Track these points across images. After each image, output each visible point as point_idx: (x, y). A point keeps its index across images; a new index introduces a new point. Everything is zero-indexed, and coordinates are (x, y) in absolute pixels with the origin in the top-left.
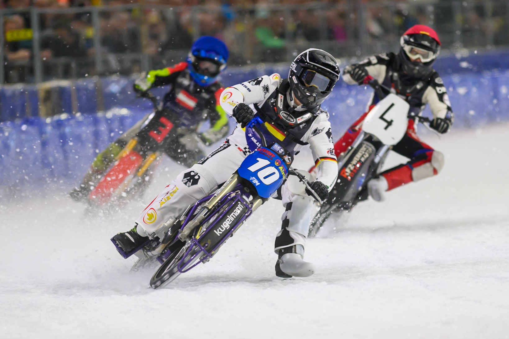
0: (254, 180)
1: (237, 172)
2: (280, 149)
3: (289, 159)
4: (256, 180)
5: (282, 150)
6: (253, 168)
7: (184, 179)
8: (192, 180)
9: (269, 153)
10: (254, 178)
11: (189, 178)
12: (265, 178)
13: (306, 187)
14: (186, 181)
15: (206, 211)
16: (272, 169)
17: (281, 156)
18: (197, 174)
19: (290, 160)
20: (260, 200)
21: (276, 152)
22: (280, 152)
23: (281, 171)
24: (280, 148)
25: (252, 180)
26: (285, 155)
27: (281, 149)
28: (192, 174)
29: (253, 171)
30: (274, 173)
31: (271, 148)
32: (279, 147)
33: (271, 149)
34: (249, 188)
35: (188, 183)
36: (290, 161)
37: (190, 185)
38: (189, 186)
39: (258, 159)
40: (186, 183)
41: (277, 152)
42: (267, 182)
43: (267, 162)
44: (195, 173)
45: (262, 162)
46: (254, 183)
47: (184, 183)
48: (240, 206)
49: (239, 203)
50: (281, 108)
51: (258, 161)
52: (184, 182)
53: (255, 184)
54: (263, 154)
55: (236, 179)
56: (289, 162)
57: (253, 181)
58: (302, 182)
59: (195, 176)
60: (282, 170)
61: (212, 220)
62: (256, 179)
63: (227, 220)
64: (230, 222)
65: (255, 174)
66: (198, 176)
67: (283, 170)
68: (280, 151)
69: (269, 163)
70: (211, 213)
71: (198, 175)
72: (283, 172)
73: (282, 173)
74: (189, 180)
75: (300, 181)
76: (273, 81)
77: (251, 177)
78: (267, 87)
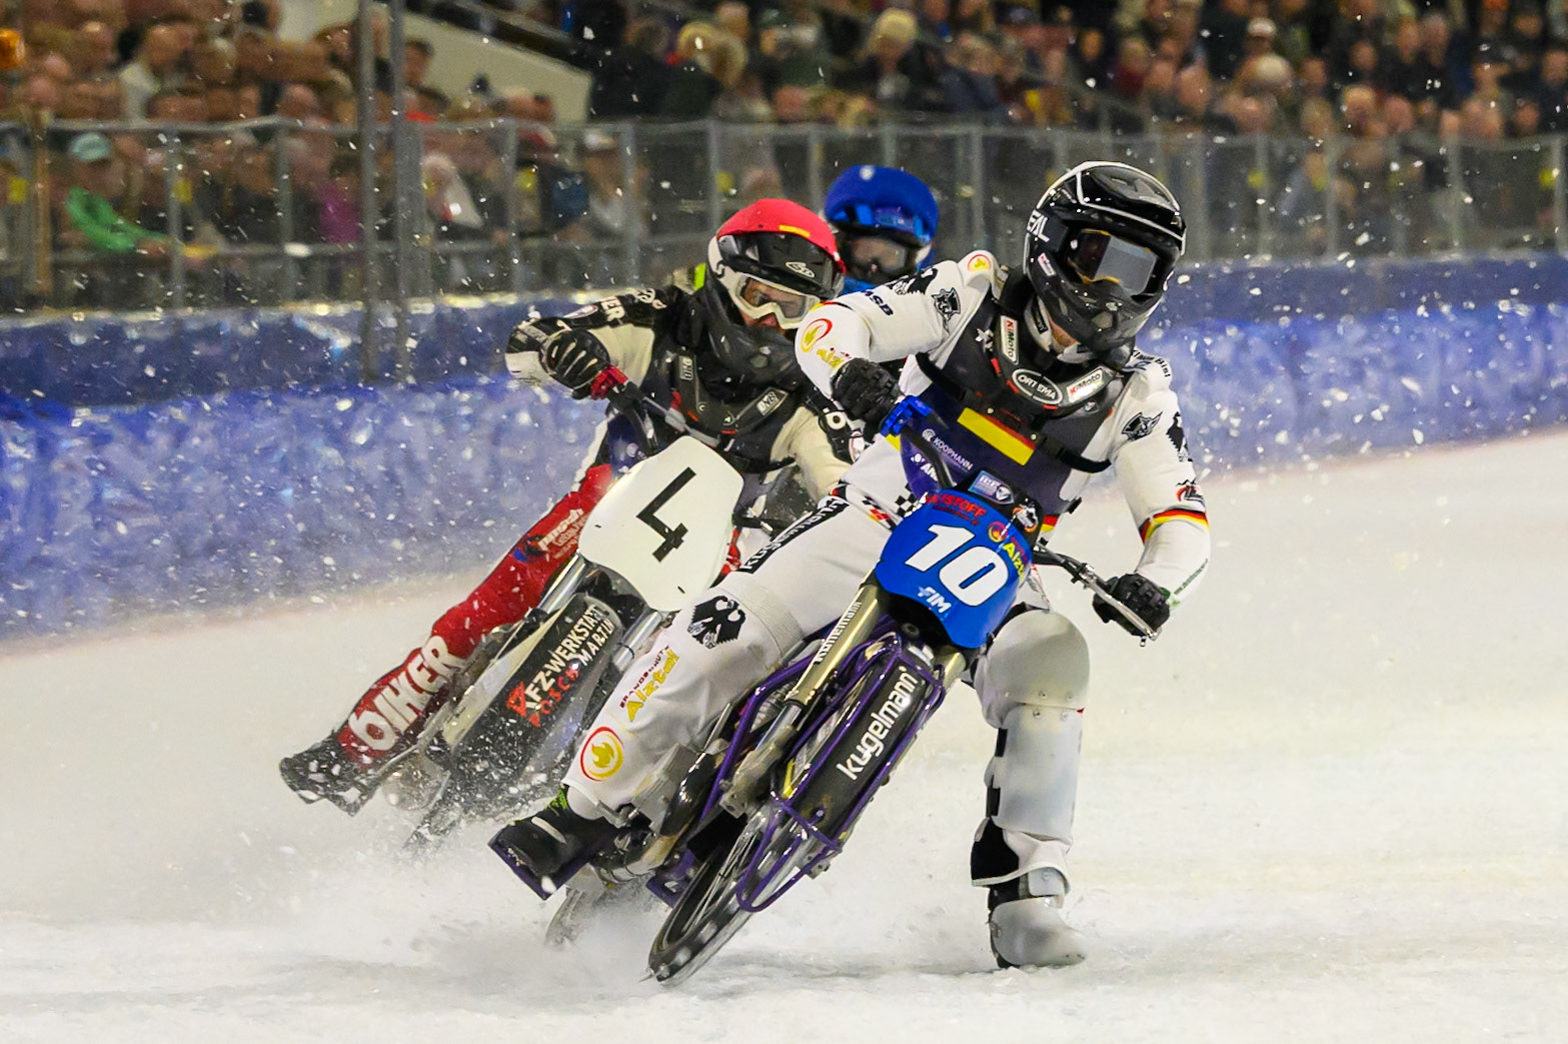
0: (932, 595)
1: (874, 579)
2: (998, 488)
3: (1030, 515)
4: (938, 595)
5: (1006, 491)
6: (921, 560)
7: (695, 624)
8: (719, 627)
9: (969, 506)
10: (929, 589)
11: (710, 619)
12: (964, 585)
13: (1097, 597)
14: (702, 629)
15: (795, 711)
16: (981, 556)
17: (1005, 511)
18: (736, 605)
19: (1035, 517)
20: (958, 654)
21: (988, 500)
22: (1000, 497)
23: (1011, 556)
24: (998, 484)
25: (925, 598)
26: (1016, 505)
27: (1003, 489)
28: (721, 606)
29: (924, 569)
30: (991, 566)
31: (970, 490)
32: (995, 484)
33: (970, 493)
34: (916, 623)
35: (708, 634)
36: (1033, 521)
37: (715, 640)
38: (711, 646)
39: (934, 529)
40: (699, 638)
41: (990, 499)
42: (974, 596)
43: (963, 535)
44: (729, 604)
45: (948, 537)
46: (933, 604)
47: (694, 636)
48: (906, 678)
49: (902, 668)
50: (1014, 359)
51: (935, 535)
52: (695, 633)
53: (937, 607)
54: (949, 511)
55: (876, 601)
56: (1031, 524)
57: (929, 600)
58: (1078, 582)
59: (728, 611)
60: (1015, 553)
61: (822, 736)
62: (937, 592)
63: (871, 729)
64: (881, 733)
65: (932, 576)
66: (740, 612)
67: (1018, 554)
68: (998, 496)
69: (971, 536)
70: (815, 714)
71: (739, 608)
72: (1016, 560)
73: (1016, 564)
74: (710, 627)
75: (1074, 581)
76: (969, 275)
77: (921, 589)
78: (953, 295)
